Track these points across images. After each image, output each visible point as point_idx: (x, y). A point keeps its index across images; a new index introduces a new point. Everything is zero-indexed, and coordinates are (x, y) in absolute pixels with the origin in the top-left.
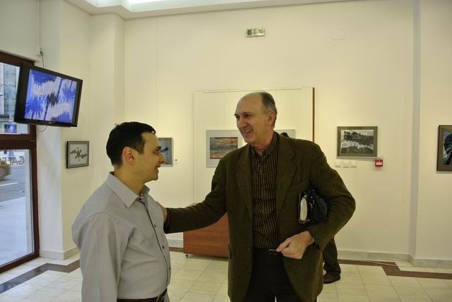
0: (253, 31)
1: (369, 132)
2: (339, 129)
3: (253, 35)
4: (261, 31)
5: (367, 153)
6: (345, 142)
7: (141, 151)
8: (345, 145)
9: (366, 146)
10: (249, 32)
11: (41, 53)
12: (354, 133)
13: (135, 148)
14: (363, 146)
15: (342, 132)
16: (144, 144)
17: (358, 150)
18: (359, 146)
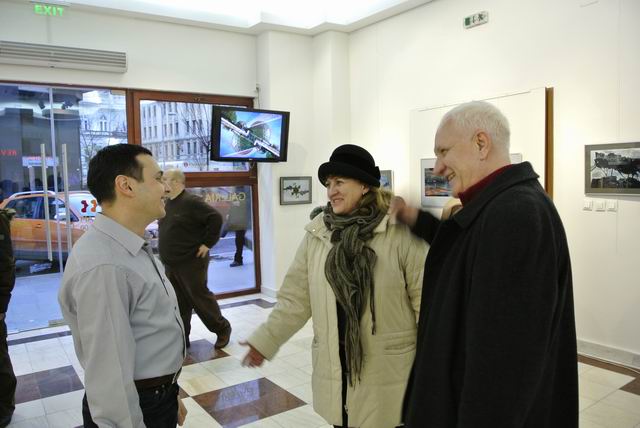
0: (471, 20)
1: (635, 153)
2: (588, 149)
3: (472, 24)
4: (481, 17)
5: (632, 187)
6: (597, 170)
7: (140, 179)
8: (597, 174)
9: (631, 176)
10: (467, 21)
11: (257, 89)
12: (611, 155)
13: (131, 175)
14: (626, 176)
15: (593, 154)
16: (141, 169)
17: (618, 182)
18: (620, 176)
